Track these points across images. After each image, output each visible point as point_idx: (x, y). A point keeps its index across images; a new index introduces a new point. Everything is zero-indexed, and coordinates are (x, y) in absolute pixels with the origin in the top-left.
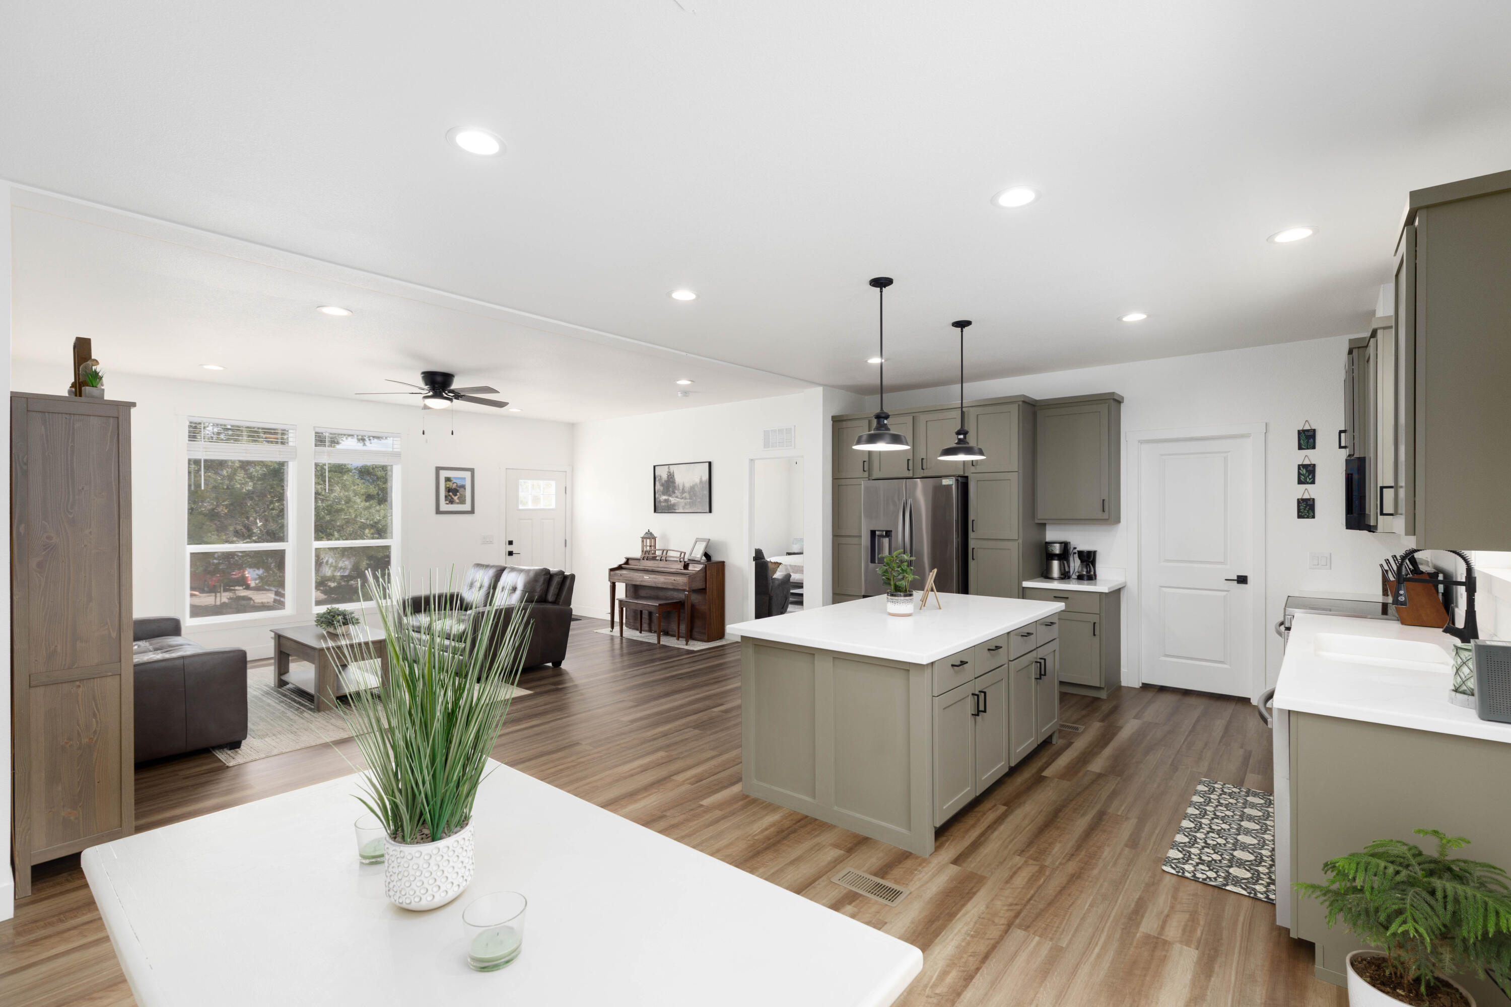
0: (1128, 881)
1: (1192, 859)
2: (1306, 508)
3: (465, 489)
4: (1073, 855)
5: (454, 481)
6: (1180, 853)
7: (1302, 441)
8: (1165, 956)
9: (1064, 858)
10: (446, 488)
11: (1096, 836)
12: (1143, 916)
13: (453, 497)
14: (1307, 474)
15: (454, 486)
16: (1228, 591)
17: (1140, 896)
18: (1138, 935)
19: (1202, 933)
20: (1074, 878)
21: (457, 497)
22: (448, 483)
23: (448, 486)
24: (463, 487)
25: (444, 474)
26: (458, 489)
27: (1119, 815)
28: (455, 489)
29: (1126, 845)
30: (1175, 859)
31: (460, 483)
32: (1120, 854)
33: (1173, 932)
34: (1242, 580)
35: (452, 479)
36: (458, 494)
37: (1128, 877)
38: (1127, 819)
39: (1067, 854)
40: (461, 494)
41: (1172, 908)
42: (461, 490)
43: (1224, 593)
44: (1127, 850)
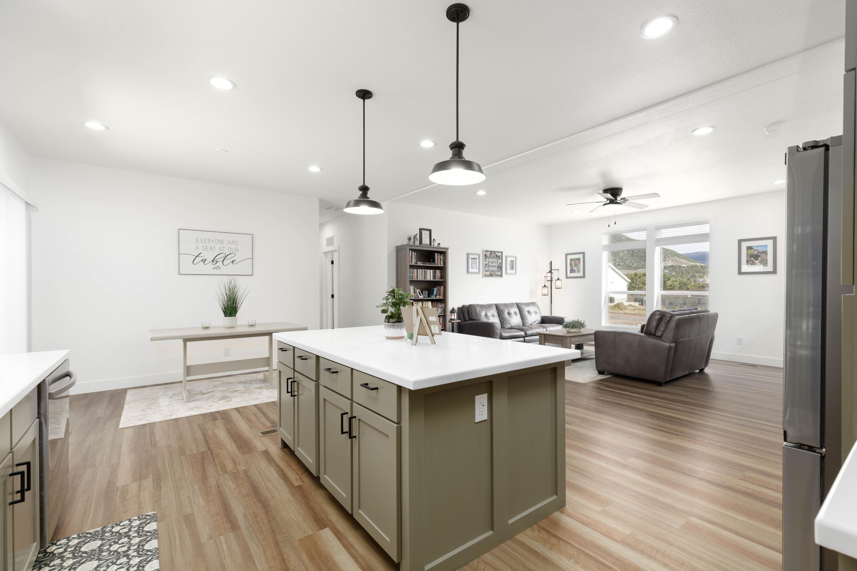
0: (173, 494)
1: (136, 531)
3: (767, 254)
4: (219, 487)
5: (756, 248)
6: (147, 530)
8: (133, 476)
9: (221, 482)
10: (747, 254)
11: (219, 507)
12: (154, 484)
13: (754, 261)
15: (755, 253)
17: (161, 491)
18: (151, 476)
19: (116, 494)
20: (204, 478)
21: (758, 261)
22: (750, 250)
23: (749, 253)
24: (765, 253)
25: (744, 245)
26: (759, 254)
27: (220, 535)
28: (756, 255)
29: (192, 514)
30: (149, 523)
31: (761, 249)
32: (192, 506)
33: (134, 487)
35: (753, 248)
36: (759, 258)
37: (175, 496)
38: (211, 538)
39: (222, 485)
40: (762, 259)
41: (139, 496)
42: (762, 256)
44: (189, 511)
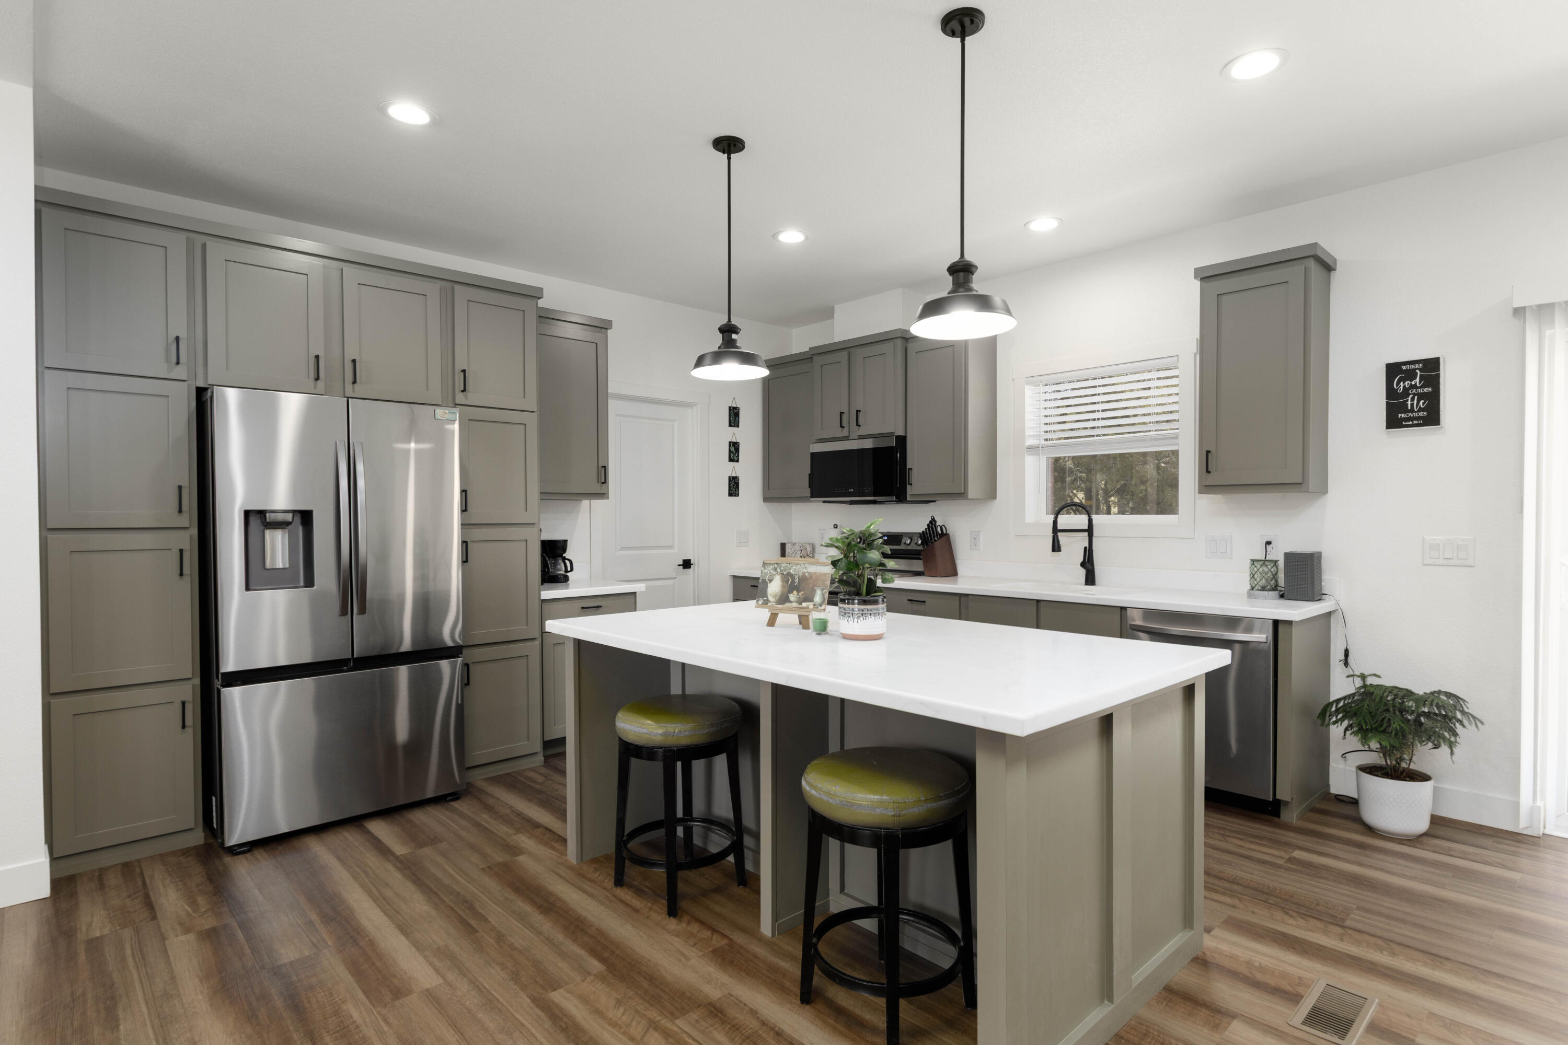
2: (734, 486)
7: (732, 419)
14: (734, 451)
16: (674, 578)
34: (687, 564)
43: (673, 581)
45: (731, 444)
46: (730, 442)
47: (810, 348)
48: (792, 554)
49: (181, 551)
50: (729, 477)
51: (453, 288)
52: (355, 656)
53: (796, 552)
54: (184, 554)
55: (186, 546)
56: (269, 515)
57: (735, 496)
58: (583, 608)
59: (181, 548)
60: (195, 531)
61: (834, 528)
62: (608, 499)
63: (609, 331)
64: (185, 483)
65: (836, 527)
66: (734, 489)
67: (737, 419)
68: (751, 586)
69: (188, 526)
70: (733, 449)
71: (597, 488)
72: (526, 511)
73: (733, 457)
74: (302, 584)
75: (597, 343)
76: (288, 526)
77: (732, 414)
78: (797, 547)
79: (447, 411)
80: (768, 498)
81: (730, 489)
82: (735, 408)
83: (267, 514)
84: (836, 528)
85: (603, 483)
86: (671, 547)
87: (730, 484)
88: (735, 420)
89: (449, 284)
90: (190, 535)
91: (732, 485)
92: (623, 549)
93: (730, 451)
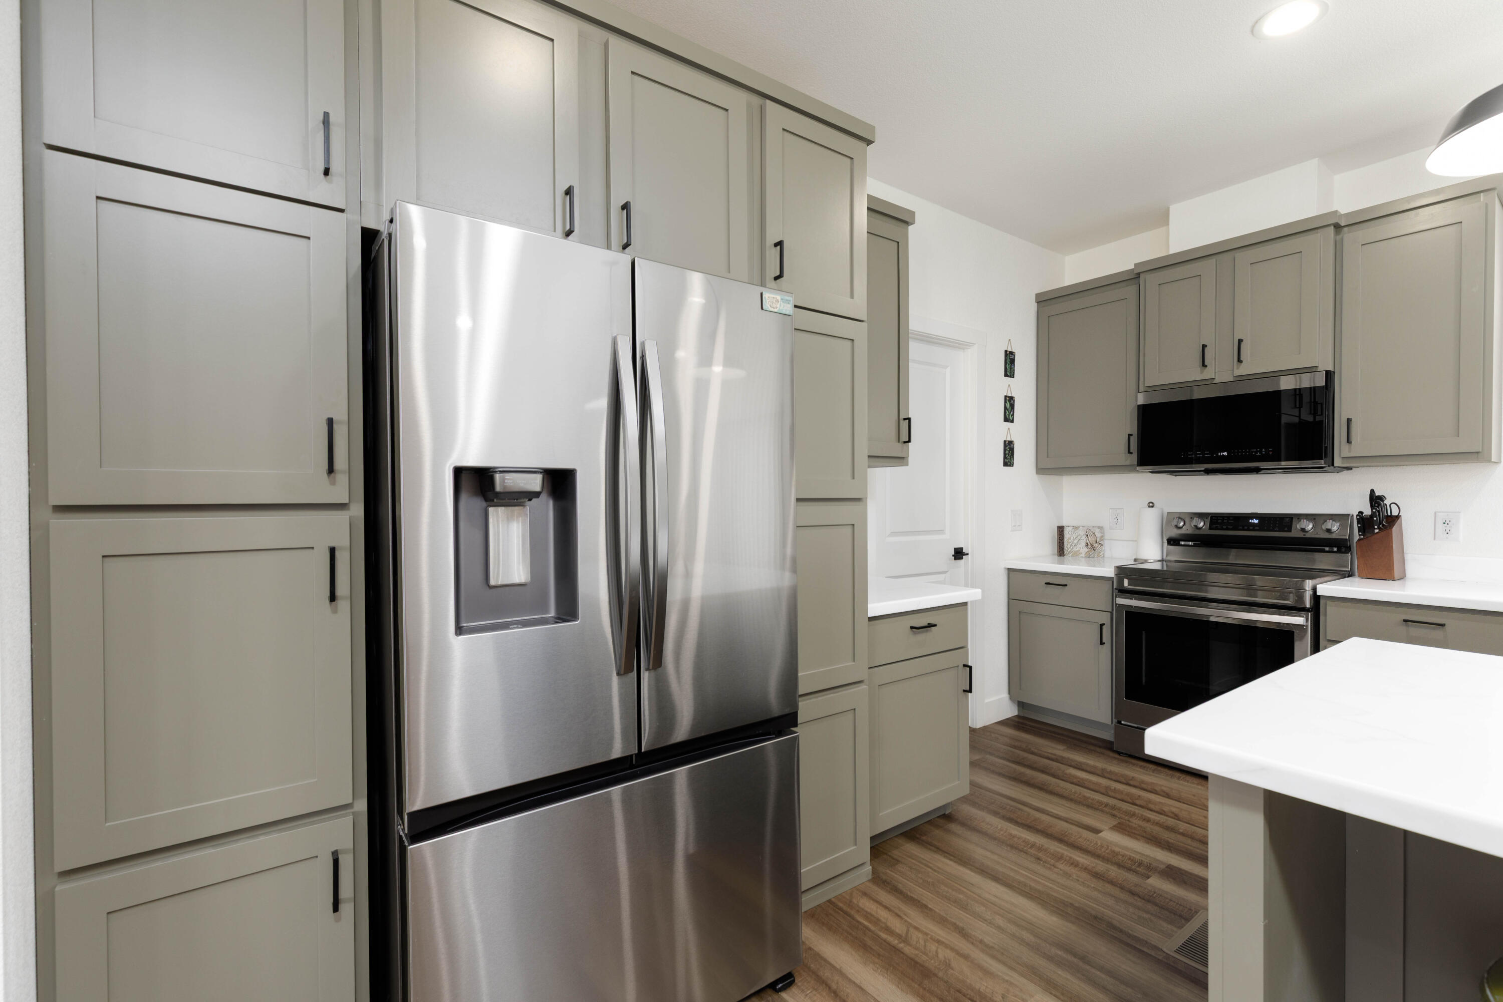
2: (1009, 453)
7: (1006, 367)
14: (1009, 408)
34: (959, 554)
45: (1008, 398)
46: (1006, 397)
47: (1136, 265)
48: (1074, 540)
49: (332, 551)
50: (1005, 441)
51: (762, 109)
52: (643, 751)
53: (1079, 537)
54: (338, 554)
55: (342, 541)
56: (500, 477)
57: (1010, 466)
58: (912, 628)
59: (332, 545)
60: (358, 510)
61: (1149, 507)
62: (907, 465)
63: (910, 228)
64: (340, 415)
65: (1151, 505)
66: (1009, 457)
67: (1013, 367)
68: (1046, 583)
69: (345, 500)
70: (1008, 406)
71: (896, 449)
72: (853, 478)
73: (1009, 415)
74: (552, 613)
75: (898, 243)
76: (530, 500)
77: (1008, 361)
78: (1082, 532)
79: (779, 298)
80: (1041, 470)
81: (1005, 458)
82: (1012, 353)
83: (498, 477)
84: (1152, 507)
85: (905, 442)
86: (941, 532)
87: (1005, 450)
88: (1011, 368)
89: (756, 100)
90: (350, 517)
91: (1007, 452)
92: (894, 534)
93: (1005, 408)
